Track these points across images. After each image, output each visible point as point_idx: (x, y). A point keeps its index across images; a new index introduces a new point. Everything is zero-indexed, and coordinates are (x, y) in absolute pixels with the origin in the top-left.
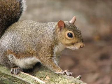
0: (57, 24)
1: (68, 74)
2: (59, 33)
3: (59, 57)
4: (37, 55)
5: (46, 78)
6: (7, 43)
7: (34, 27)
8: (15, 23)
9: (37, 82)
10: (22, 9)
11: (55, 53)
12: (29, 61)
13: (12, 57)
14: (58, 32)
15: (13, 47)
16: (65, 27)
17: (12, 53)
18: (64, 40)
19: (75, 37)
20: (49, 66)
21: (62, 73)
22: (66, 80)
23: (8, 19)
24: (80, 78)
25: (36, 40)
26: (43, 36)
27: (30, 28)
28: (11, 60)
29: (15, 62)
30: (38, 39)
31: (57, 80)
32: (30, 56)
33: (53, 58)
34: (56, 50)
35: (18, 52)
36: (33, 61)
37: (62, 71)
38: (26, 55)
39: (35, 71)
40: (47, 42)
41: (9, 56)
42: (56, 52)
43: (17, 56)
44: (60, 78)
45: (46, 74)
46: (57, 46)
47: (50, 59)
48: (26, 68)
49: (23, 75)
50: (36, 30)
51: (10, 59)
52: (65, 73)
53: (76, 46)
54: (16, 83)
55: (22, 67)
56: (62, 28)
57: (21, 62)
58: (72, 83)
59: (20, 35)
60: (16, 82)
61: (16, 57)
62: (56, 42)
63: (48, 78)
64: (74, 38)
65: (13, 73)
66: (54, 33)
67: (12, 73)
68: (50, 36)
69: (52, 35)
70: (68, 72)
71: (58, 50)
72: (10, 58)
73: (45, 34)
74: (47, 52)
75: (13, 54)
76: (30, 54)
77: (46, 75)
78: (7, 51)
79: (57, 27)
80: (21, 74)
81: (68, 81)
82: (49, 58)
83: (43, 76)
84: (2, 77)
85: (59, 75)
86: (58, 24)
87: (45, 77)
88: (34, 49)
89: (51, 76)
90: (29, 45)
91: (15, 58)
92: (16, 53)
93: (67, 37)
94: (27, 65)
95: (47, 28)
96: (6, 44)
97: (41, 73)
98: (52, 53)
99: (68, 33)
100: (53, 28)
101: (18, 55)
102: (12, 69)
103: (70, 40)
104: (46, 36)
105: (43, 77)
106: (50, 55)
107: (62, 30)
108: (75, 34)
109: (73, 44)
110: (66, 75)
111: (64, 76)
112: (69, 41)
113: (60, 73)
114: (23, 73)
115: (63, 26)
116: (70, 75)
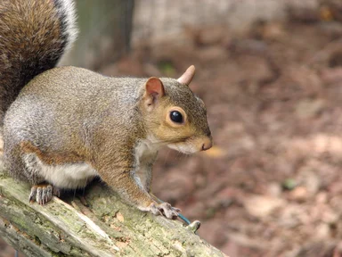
0: (145, 84)
1: (168, 213)
2: (150, 109)
3: (150, 165)
4: (93, 160)
5: (115, 216)
6: (22, 124)
7: (89, 87)
8: (44, 75)
9: (88, 231)
10: (65, 37)
11: (137, 158)
12: (74, 172)
13: (33, 159)
14: (146, 106)
15: (35, 137)
16: (165, 94)
17: (33, 150)
18: (161, 128)
19: (190, 121)
20: (122, 191)
21: (155, 211)
22: (162, 229)
23: (29, 62)
24: (198, 226)
25: (91, 122)
26: (107, 113)
27: (79, 90)
28: (31, 168)
29: (41, 173)
30: (96, 119)
31: (142, 228)
32: (77, 162)
33: (132, 172)
34: (140, 150)
35: (47, 148)
36: (84, 173)
37: (154, 206)
38: (67, 159)
39: (92, 196)
40: (117, 131)
41: (27, 158)
42: (141, 155)
43: (46, 158)
44: (148, 222)
45: (117, 205)
46: (145, 142)
47: (124, 172)
48: (70, 187)
49: (58, 206)
50: (93, 98)
51: (28, 165)
52: (162, 210)
53: (190, 146)
54: (41, 227)
55: (58, 185)
56: (157, 97)
57: (56, 173)
58: (175, 240)
59: (54, 106)
60: (41, 223)
61: (43, 160)
62: (141, 132)
63: (120, 217)
64: (186, 125)
65: (35, 200)
66: (137, 109)
67: (33, 199)
68: (126, 117)
69: (132, 114)
70: (169, 208)
71: (147, 150)
72: (27, 162)
73: (114, 109)
74: (116, 155)
75: (34, 153)
76: (78, 156)
77: (116, 210)
78: (22, 145)
79: (145, 93)
80: (53, 204)
81: (165, 234)
82: (123, 170)
83: (109, 210)
84: (10, 207)
85: (146, 213)
86: (147, 86)
87: (113, 214)
88: (87, 146)
89: (127, 212)
90: (75, 133)
91: (40, 162)
92: (43, 152)
93: (168, 120)
94: (70, 180)
95: (119, 95)
96: (20, 126)
97: (105, 202)
98: (130, 157)
99: (172, 112)
100: (134, 96)
101: (47, 155)
102: (33, 189)
103: (176, 129)
104: (115, 114)
105: (108, 215)
106: (125, 163)
107: (157, 101)
108: (188, 115)
109: (184, 140)
110: (163, 218)
111: (158, 219)
112: (174, 131)
113: (148, 209)
114: (60, 202)
115: (160, 91)
116: (174, 218)
